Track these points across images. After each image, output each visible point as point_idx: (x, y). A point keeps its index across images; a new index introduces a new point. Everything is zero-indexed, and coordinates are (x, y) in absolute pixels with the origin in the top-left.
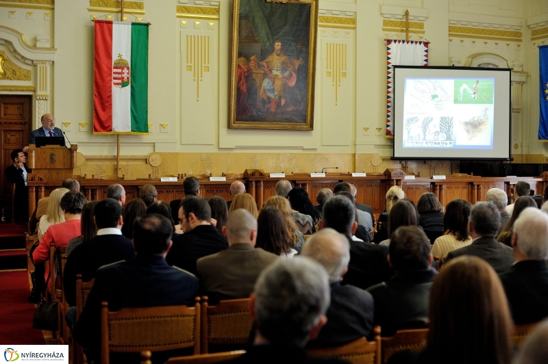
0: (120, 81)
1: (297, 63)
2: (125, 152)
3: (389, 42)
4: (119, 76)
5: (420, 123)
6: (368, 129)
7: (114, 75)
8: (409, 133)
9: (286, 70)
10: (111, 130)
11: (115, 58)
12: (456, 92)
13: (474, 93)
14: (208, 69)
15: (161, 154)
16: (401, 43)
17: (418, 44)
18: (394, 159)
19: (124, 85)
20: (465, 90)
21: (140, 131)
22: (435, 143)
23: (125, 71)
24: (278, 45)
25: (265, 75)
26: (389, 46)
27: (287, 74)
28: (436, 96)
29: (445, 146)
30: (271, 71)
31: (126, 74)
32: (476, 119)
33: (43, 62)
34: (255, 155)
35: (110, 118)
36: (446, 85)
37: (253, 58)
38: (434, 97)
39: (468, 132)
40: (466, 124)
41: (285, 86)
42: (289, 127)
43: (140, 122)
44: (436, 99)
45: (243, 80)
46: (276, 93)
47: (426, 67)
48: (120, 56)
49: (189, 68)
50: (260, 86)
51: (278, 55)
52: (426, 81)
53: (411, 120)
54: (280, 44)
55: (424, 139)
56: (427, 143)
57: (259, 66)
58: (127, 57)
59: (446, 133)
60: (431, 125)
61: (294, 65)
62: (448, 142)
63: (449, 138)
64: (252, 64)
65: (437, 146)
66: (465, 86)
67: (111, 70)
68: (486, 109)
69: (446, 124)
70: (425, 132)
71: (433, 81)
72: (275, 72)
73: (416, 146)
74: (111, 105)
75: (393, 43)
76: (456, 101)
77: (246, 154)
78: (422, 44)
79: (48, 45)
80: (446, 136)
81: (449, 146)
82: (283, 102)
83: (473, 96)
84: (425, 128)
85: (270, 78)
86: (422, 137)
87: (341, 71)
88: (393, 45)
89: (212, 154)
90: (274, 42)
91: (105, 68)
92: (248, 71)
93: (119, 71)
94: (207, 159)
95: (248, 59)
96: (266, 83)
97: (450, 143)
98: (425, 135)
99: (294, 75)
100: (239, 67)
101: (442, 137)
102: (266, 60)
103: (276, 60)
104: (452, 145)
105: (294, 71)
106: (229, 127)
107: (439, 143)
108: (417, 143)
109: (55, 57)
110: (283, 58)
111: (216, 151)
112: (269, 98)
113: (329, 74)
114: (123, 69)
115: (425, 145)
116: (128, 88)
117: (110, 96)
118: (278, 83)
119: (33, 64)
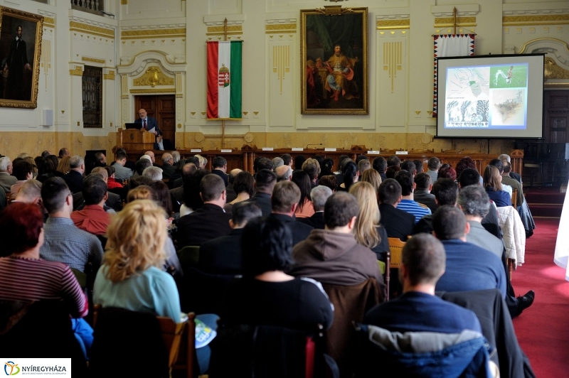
0: (223, 83)
1: (354, 61)
2: (228, 132)
3: (436, 37)
4: (223, 79)
5: (459, 106)
6: (419, 112)
7: (219, 79)
8: (450, 115)
9: (345, 67)
10: (217, 117)
11: (220, 67)
12: (492, 77)
13: (509, 78)
14: (288, 70)
15: (253, 134)
16: (448, 37)
17: (464, 37)
18: (436, 137)
19: (225, 85)
20: (500, 75)
21: (236, 117)
22: (473, 124)
23: (227, 75)
24: (337, 48)
25: (328, 73)
26: (436, 41)
27: (345, 70)
28: (474, 82)
29: (481, 126)
30: (332, 68)
31: (227, 77)
32: (510, 101)
33: (179, 72)
34: (324, 134)
35: (217, 108)
36: (483, 71)
37: (318, 59)
38: (472, 83)
39: (502, 113)
40: (501, 106)
41: (345, 80)
42: (349, 112)
43: (236, 111)
44: (473, 85)
45: (311, 77)
46: (338, 86)
47: (472, 57)
48: (223, 65)
49: (275, 70)
50: (325, 81)
51: (338, 56)
52: (464, 69)
53: (452, 104)
54: (339, 47)
55: (463, 120)
56: (465, 124)
57: (324, 66)
58: (228, 66)
59: (483, 115)
60: (469, 108)
61: (351, 63)
62: (484, 123)
63: (485, 119)
64: (318, 65)
65: (474, 126)
66: (500, 72)
67: (217, 75)
68: (520, 92)
69: (483, 106)
70: (463, 115)
71: (471, 69)
72: (336, 70)
73: (455, 126)
74: (217, 99)
75: (440, 38)
76: (492, 86)
77: (317, 133)
78: (468, 37)
79: (182, 61)
80: (482, 118)
81: (485, 126)
82: (344, 93)
83: (507, 80)
84: (464, 111)
85: (333, 74)
86: (461, 118)
87: (397, 65)
88: (439, 40)
89: (291, 133)
90: (334, 46)
91: (213, 75)
92: (315, 70)
93: (223, 75)
94: (288, 137)
95: (315, 62)
96: (329, 78)
97: (486, 124)
98: (464, 117)
99: (352, 71)
100: (308, 67)
101: (479, 119)
102: (329, 61)
103: (336, 60)
104: (487, 126)
105: (352, 68)
106: (302, 113)
107: (476, 124)
108: (457, 124)
109: (186, 68)
110: (342, 58)
111: (295, 131)
112: (332, 90)
113: (385, 68)
114: (225, 74)
115: (463, 126)
116: (229, 87)
117: (217, 94)
118: (339, 78)
119: (174, 74)
